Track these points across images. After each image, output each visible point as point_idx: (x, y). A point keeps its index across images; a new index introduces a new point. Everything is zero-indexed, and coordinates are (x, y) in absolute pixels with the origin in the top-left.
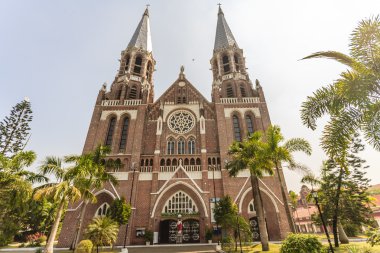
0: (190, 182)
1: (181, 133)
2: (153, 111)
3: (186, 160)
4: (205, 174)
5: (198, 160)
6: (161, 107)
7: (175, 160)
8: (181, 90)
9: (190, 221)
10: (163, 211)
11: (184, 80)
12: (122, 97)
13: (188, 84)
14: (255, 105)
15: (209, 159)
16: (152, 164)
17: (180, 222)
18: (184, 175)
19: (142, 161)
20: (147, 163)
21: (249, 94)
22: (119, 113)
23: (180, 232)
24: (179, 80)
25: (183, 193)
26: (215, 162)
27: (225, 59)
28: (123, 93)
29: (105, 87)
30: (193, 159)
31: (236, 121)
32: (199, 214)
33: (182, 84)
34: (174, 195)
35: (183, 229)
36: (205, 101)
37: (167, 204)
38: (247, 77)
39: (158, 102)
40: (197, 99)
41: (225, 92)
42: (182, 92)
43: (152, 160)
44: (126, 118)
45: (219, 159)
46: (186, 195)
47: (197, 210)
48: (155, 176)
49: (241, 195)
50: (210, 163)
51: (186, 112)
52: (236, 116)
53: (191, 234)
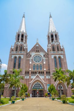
0: (40, 79)
1: (38, 63)
2: (28, 55)
3: (39, 72)
4: (45, 77)
5: (43, 72)
6: (31, 54)
7: (36, 72)
8: (37, 48)
9: (41, 91)
10: (33, 88)
11: (38, 44)
12: (18, 50)
13: (40, 46)
14: (61, 54)
15: (47, 72)
16: (28, 73)
17: (38, 91)
18: (39, 77)
19: (26, 72)
20: (27, 73)
21: (60, 50)
22: (17, 56)
23: (38, 94)
24: (37, 44)
25: (38, 82)
26: (48, 73)
27: (52, 36)
28: (18, 49)
29: (12, 46)
30: (41, 72)
31: (55, 59)
32: (43, 89)
33: (37, 45)
34: (36, 83)
35: (39, 93)
36: (45, 52)
37: (34, 86)
38: (59, 43)
39: (30, 52)
40: (43, 51)
41: (52, 49)
42: (37, 49)
43: (29, 72)
44: (20, 57)
45: (49, 72)
46: (39, 83)
47: (43, 88)
48: (30, 77)
49: (56, 84)
50: (47, 73)
51: (39, 55)
52: (55, 57)
53: (41, 95)
